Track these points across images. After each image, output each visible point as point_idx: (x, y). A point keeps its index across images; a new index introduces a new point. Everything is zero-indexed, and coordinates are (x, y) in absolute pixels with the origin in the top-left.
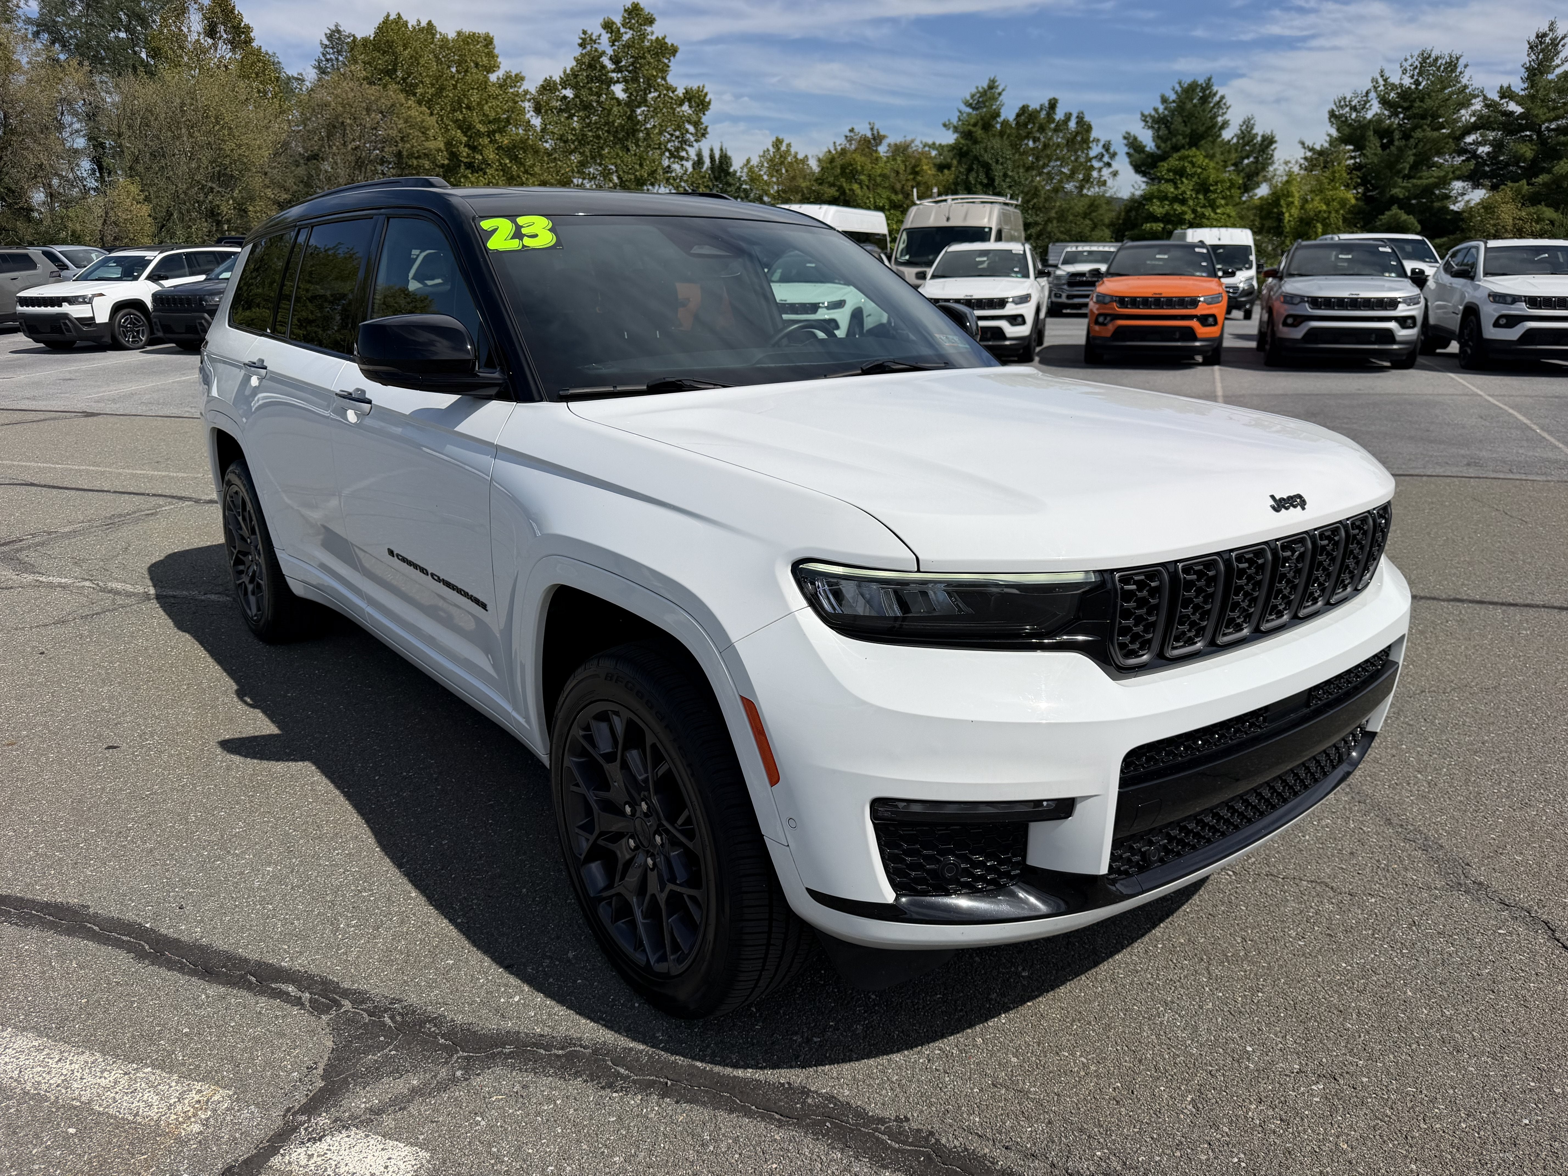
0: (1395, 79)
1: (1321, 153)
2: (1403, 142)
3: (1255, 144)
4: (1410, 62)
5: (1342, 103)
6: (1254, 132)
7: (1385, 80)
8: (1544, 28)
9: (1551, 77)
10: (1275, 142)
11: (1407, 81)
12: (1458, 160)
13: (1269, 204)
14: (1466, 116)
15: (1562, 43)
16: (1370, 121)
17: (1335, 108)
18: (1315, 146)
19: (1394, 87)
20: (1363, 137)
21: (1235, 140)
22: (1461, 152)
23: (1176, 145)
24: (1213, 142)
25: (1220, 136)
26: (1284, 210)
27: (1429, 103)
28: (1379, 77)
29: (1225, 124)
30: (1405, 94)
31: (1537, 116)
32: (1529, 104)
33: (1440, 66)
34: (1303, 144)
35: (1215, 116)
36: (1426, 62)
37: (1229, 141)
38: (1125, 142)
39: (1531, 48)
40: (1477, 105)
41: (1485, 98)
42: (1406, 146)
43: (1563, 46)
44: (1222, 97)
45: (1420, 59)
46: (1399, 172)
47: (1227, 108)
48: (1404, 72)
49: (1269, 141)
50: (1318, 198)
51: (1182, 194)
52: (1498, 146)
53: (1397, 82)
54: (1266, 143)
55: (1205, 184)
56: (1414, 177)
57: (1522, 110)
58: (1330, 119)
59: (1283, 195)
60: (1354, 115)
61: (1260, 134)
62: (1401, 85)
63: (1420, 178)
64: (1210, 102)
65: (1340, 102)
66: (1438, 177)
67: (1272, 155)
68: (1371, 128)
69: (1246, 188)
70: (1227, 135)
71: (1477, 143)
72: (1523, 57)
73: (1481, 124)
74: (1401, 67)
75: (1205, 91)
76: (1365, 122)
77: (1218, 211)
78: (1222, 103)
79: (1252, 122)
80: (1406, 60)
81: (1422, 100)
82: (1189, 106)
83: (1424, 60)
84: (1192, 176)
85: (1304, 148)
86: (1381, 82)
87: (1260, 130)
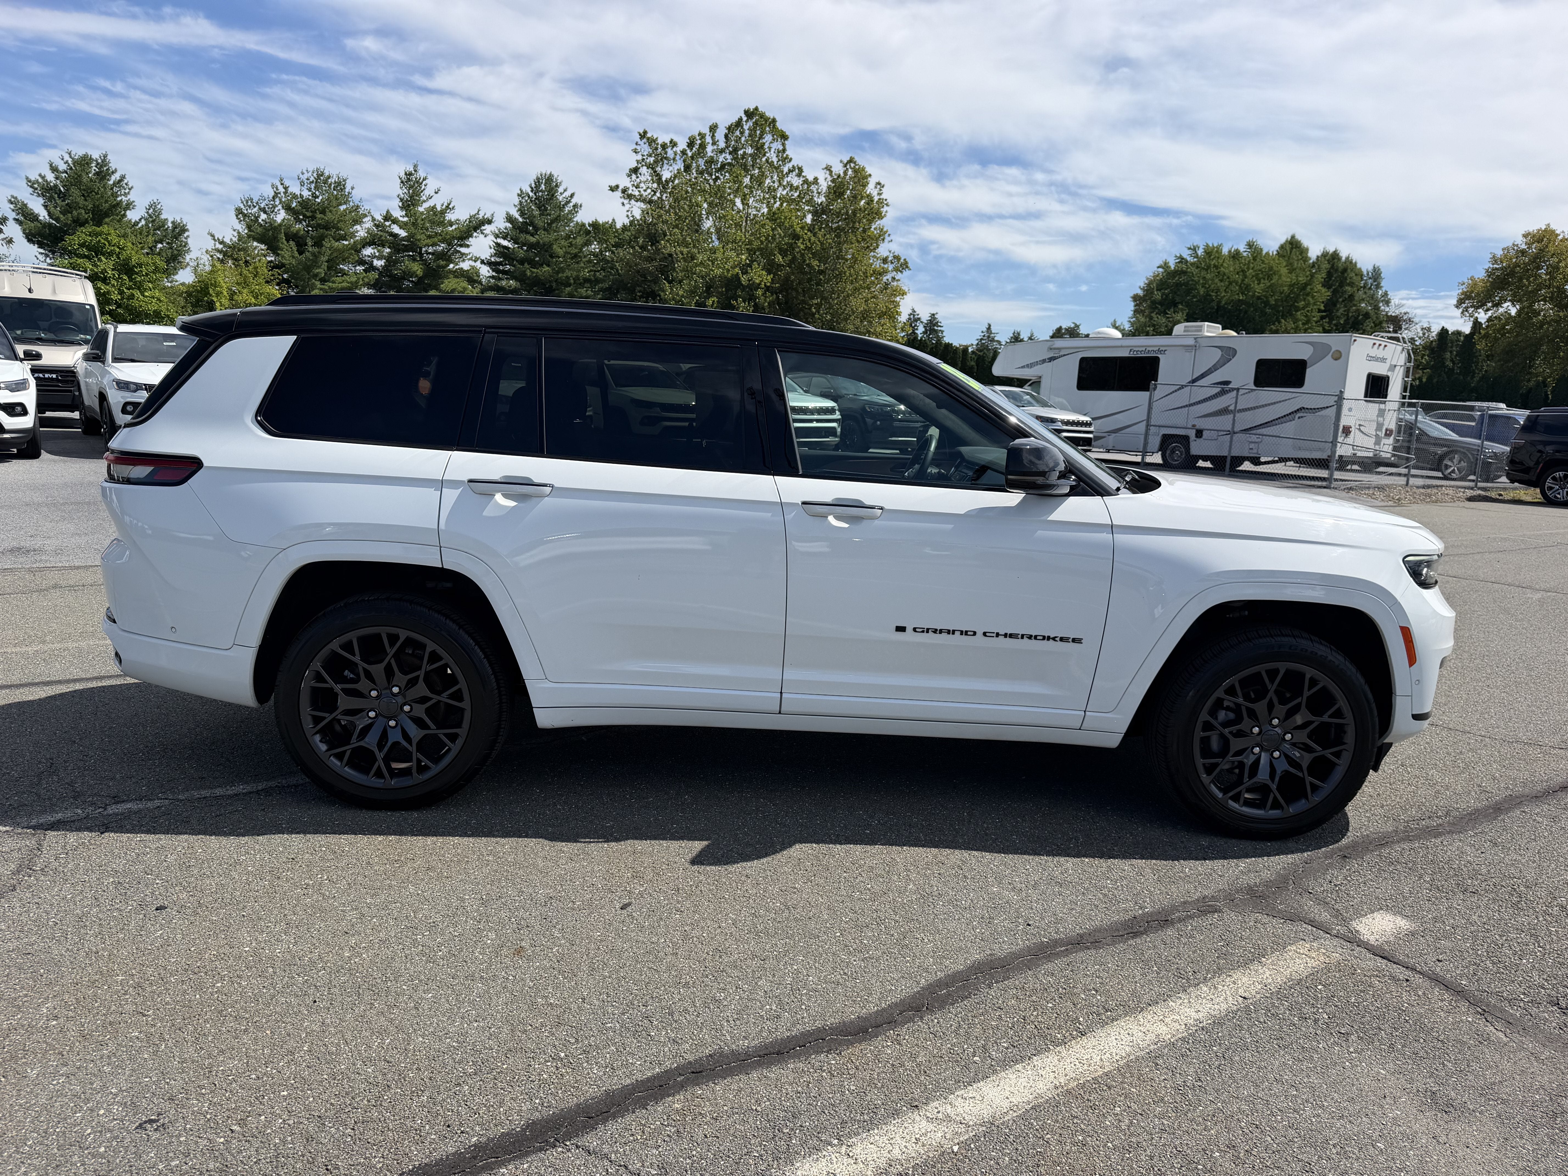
0: (295, 189)
1: (233, 247)
2: (316, 250)
3: (167, 229)
4: (306, 176)
5: (249, 203)
6: (163, 217)
7: (286, 188)
8: (411, 169)
9: (421, 209)
10: (187, 230)
11: (306, 194)
12: (360, 268)
13: (198, 291)
14: (361, 231)
15: (424, 183)
16: (280, 225)
17: (242, 207)
18: (225, 240)
19: (295, 196)
20: (275, 238)
21: (143, 222)
22: (361, 262)
23: (78, 219)
24: (119, 221)
25: (124, 215)
26: (215, 299)
27: (329, 216)
28: (278, 184)
29: (129, 206)
30: (305, 204)
31: (419, 240)
32: (413, 229)
33: (331, 184)
34: (213, 236)
35: (115, 195)
36: (320, 180)
37: (136, 223)
38: (12, 206)
39: (402, 182)
40: (368, 224)
41: (374, 220)
42: (319, 252)
43: (425, 185)
44: (123, 177)
45: (315, 175)
46: (316, 275)
47: (130, 189)
48: (302, 184)
49: (179, 230)
50: (245, 291)
51: (102, 273)
52: (390, 262)
53: (298, 193)
54: (177, 230)
55: (127, 264)
56: (328, 281)
57: (406, 234)
58: (237, 216)
59: (211, 284)
60: (263, 216)
61: (171, 220)
62: (301, 196)
63: (334, 282)
64: (108, 180)
65: (247, 202)
66: (351, 283)
67: (186, 243)
68: (283, 231)
69: (169, 272)
70: (132, 215)
71: (373, 256)
72: (397, 190)
73: (372, 241)
74: (299, 179)
75: (101, 166)
76: (276, 224)
77: (146, 294)
78: (123, 183)
79: (159, 207)
80: (303, 174)
81: (323, 212)
82: (85, 179)
83: (319, 176)
84: (111, 254)
85: (214, 240)
86: (281, 190)
87: (169, 216)
